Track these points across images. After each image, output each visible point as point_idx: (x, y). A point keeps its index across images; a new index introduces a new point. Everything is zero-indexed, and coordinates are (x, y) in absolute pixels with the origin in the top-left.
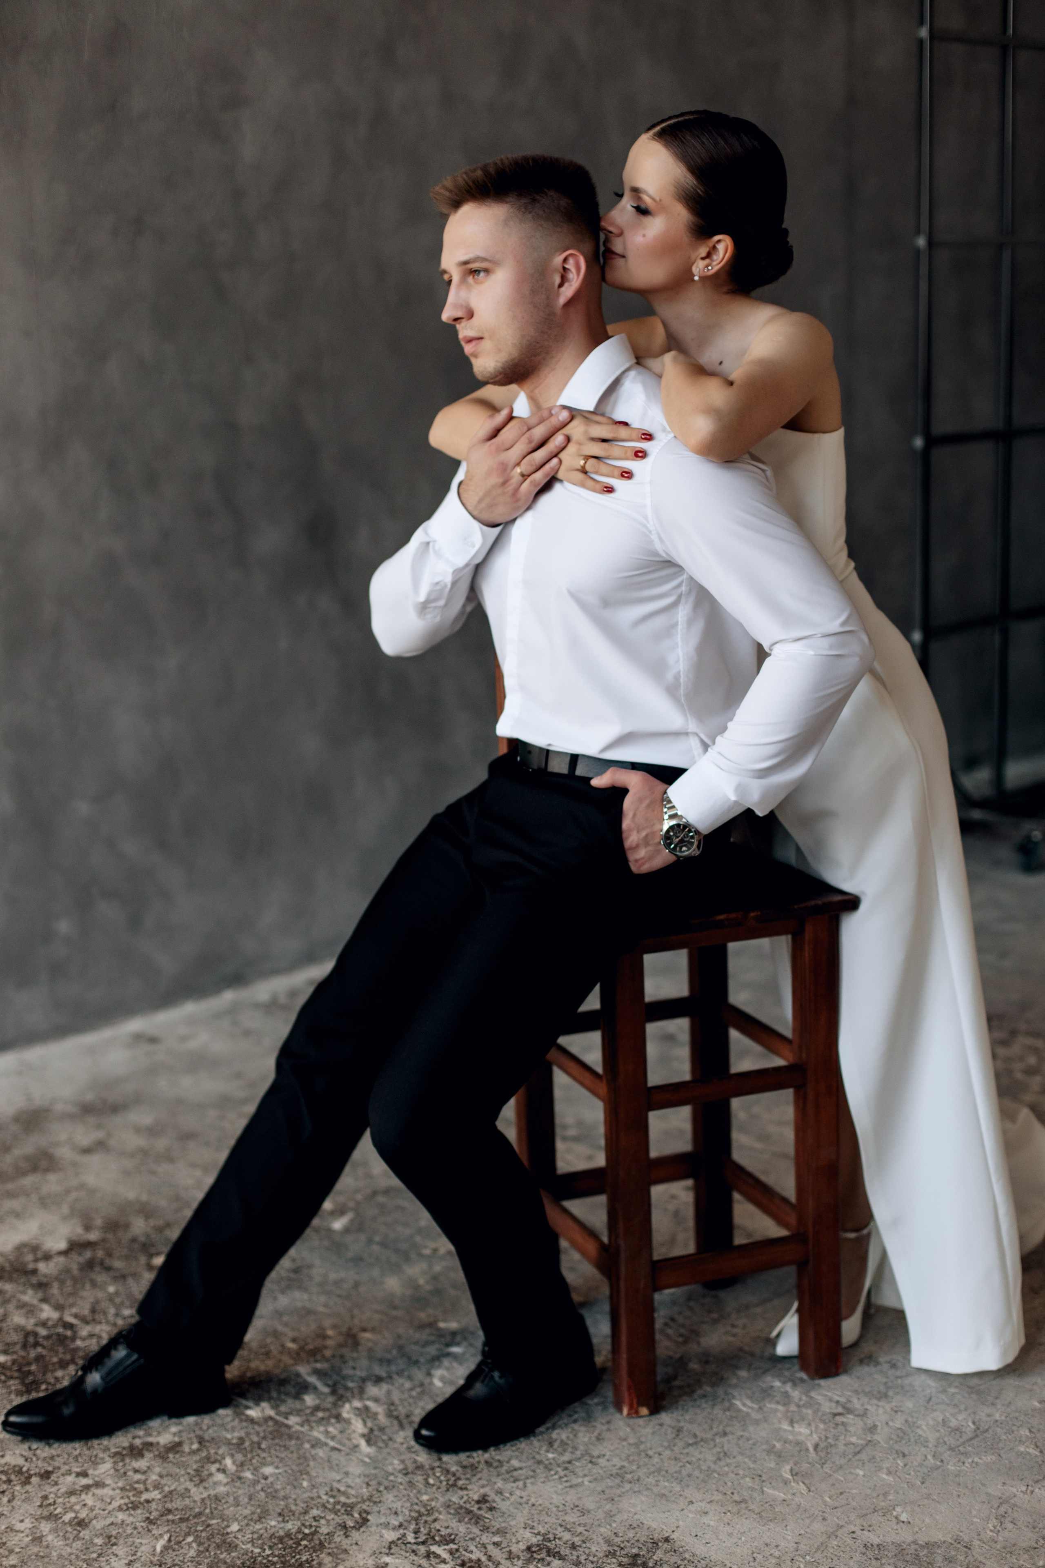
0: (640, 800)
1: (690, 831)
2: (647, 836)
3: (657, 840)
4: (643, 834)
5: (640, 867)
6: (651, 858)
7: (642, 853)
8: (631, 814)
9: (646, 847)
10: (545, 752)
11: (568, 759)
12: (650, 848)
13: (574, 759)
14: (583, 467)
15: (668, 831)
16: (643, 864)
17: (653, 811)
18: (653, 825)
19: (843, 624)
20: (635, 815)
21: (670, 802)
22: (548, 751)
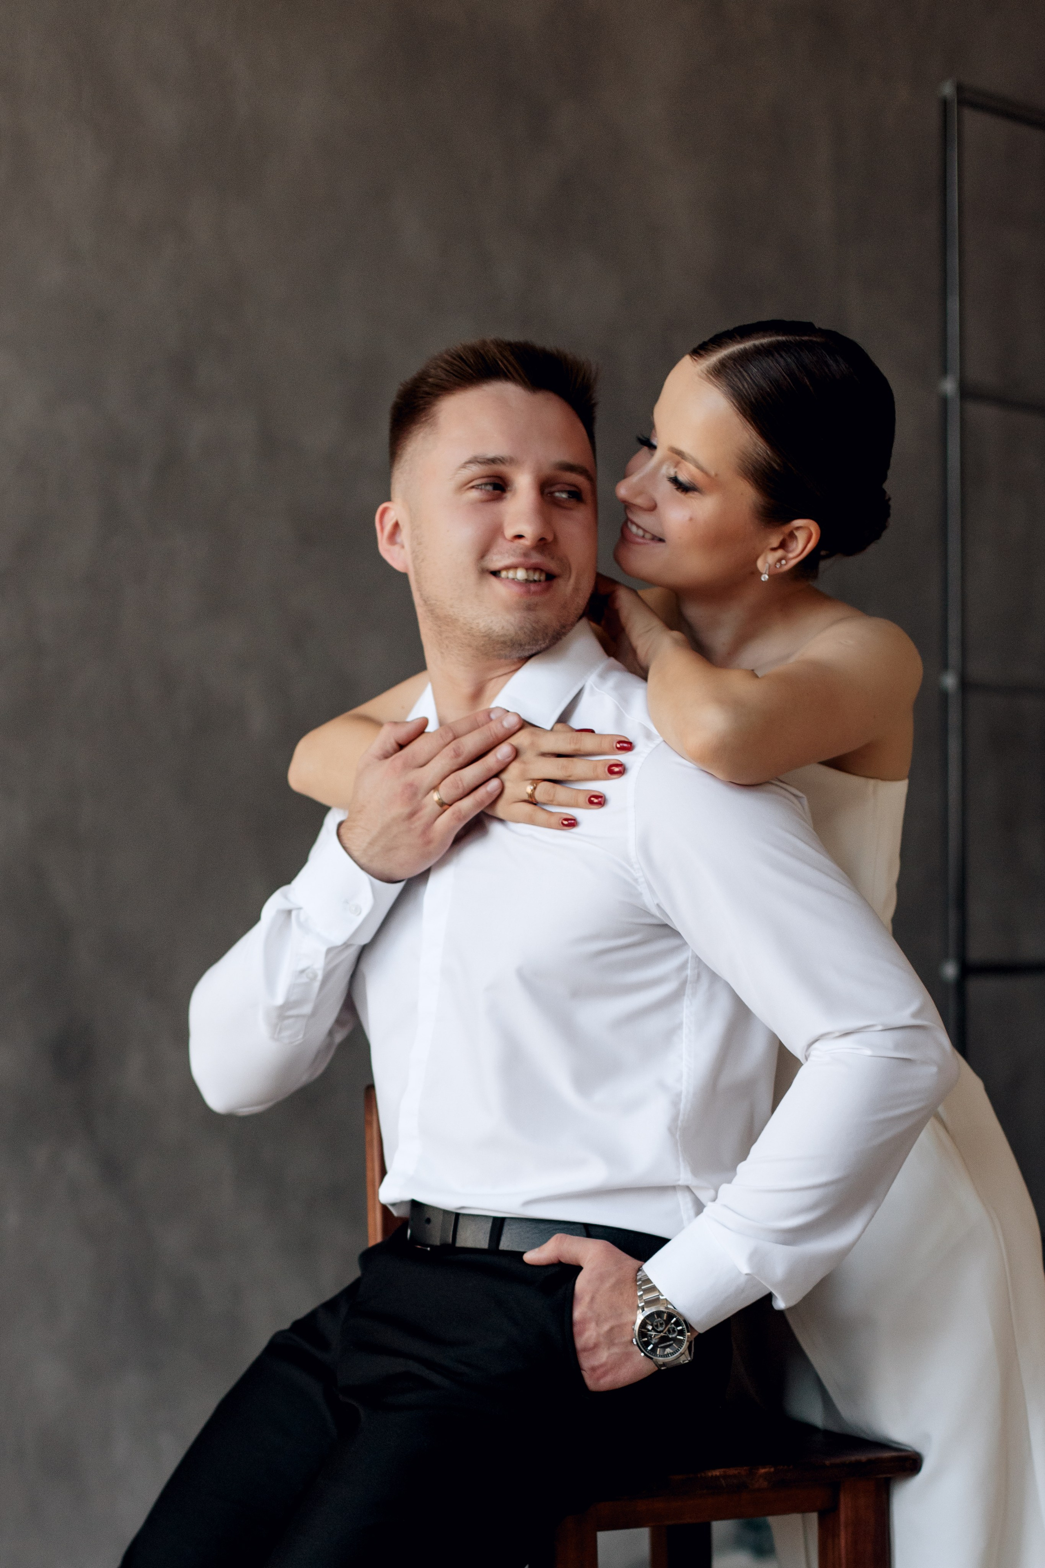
0: (602, 1278)
1: (677, 1323)
2: (612, 1329)
3: (627, 1338)
4: (606, 1327)
5: (598, 1379)
6: (616, 1365)
7: (603, 1356)
8: (587, 1299)
9: (609, 1348)
10: (453, 1217)
11: (488, 1226)
12: (615, 1350)
13: (498, 1224)
14: (531, 796)
15: (643, 1325)
16: (605, 1374)
17: (621, 1294)
18: (621, 1315)
19: (915, 1015)
20: (593, 1299)
21: (648, 1281)
22: (457, 1215)
